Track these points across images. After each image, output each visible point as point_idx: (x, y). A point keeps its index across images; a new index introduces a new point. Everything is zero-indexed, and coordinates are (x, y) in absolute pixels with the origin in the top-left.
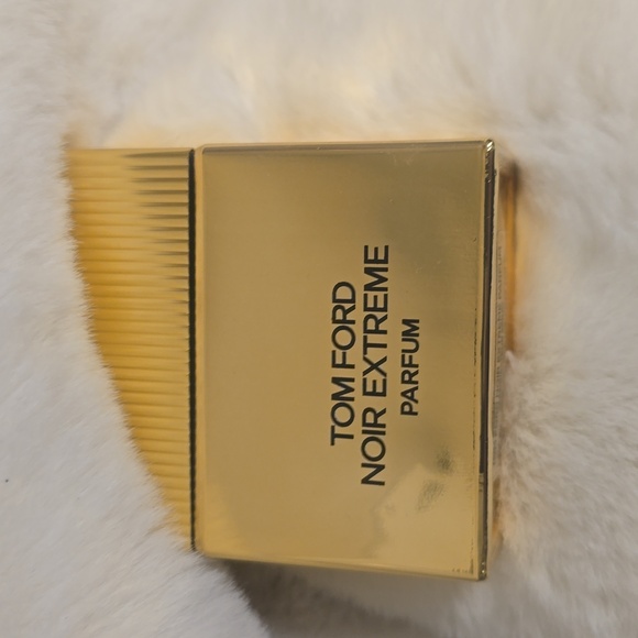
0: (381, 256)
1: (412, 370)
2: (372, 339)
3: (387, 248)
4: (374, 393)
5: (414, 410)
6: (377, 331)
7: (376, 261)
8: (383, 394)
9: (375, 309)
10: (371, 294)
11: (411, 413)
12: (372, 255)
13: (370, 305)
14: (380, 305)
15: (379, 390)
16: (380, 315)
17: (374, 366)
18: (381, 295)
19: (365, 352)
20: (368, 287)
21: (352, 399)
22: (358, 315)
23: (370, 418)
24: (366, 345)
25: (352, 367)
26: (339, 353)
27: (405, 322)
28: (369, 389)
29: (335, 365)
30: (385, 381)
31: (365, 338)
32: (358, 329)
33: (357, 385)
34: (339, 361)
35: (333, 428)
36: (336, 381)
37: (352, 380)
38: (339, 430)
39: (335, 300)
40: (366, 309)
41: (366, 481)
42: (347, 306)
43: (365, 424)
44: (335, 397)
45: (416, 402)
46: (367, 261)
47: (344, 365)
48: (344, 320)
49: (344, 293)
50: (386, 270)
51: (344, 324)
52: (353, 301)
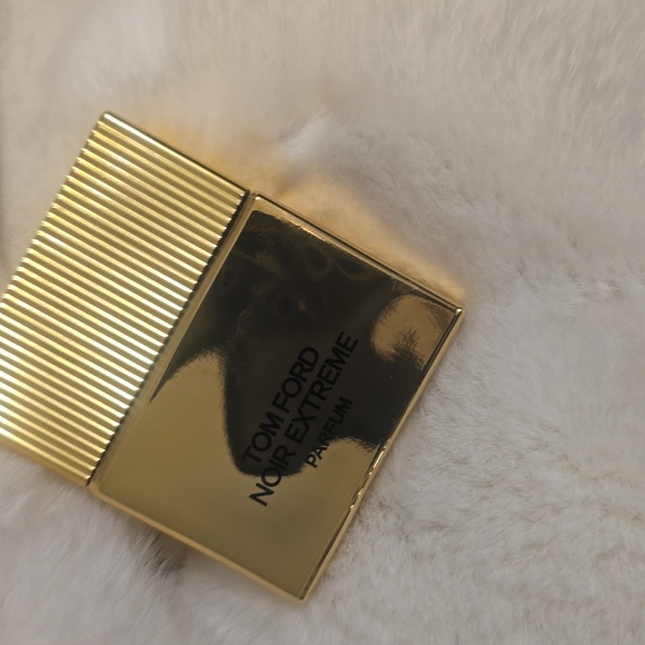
0: (349, 345)
1: (330, 434)
2: (313, 399)
3: (356, 341)
4: (293, 438)
5: (316, 463)
6: (318, 395)
7: (344, 346)
8: (299, 441)
9: (326, 379)
10: (328, 367)
11: (313, 464)
12: (343, 341)
13: (324, 374)
14: (331, 378)
15: (298, 437)
16: (327, 385)
17: (303, 419)
18: (335, 371)
19: (302, 405)
20: (329, 362)
21: (275, 434)
22: (311, 377)
23: (281, 454)
24: (305, 401)
25: (287, 411)
26: (283, 397)
27: (342, 399)
28: (291, 432)
29: (274, 404)
30: (305, 433)
31: (308, 396)
32: (306, 387)
33: (284, 426)
34: (279, 402)
35: (249, 447)
36: (270, 415)
37: (282, 420)
38: (253, 451)
39: (300, 357)
40: (319, 375)
41: (254, 497)
42: (306, 366)
43: (274, 456)
44: (262, 426)
45: (320, 458)
46: (338, 343)
47: (281, 407)
48: (299, 376)
49: (309, 356)
50: (348, 356)
51: (297, 378)
52: (313, 365)
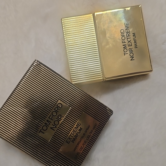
1: (135, 41)
2: (128, 37)
3: (128, 23)
4: (130, 46)
6: (129, 36)
7: (126, 25)
11: (136, 48)
12: (126, 24)
15: (131, 45)
16: (129, 33)
17: (129, 42)
18: (128, 30)
20: (126, 29)
21: (127, 48)
23: (130, 50)
24: (127, 39)
25: (126, 42)
27: (133, 34)
28: (129, 45)
29: (123, 43)
30: (131, 43)
32: (125, 36)
33: (127, 45)
34: (123, 42)
35: (124, 53)
36: (123, 45)
39: (121, 32)
40: (126, 33)
41: (131, 60)
42: (123, 33)
43: (129, 51)
44: (124, 48)
45: (137, 46)
46: (125, 25)
47: (124, 42)
48: (123, 35)
50: (128, 26)
51: (123, 36)
52: (124, 32)
